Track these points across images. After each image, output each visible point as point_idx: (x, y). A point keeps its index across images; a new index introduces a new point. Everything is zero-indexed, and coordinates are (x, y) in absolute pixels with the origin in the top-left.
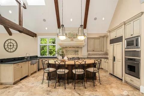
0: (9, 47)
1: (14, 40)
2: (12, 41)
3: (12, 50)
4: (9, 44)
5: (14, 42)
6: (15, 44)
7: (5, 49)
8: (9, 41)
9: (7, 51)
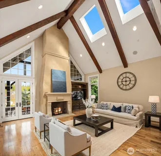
0: (124, 83)
1: (130, 73)
2: (128, 75)
3: (128, 87)
4: (124, 80)
5: (131, 76)
6: (133, 79)
7: (119, 86)
8: (124, 75)
9: (122, 89)
